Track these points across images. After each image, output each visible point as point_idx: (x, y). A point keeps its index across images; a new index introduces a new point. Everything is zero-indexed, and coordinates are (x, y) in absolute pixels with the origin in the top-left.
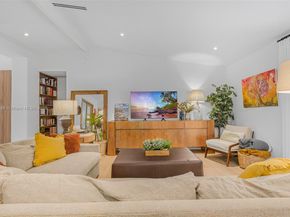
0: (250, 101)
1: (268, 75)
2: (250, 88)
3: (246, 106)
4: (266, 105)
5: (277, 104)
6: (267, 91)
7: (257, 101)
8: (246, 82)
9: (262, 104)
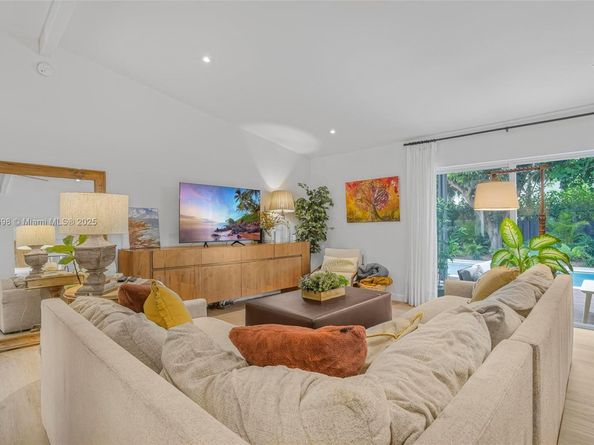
0: (359, 213)
1: (389, 183)
2: (359, 196)
3: (350, 220)
4: (384, 219)
5: (398, 219)
6: (384, 201)
7: (369, 214)
8: (353, 187)
9: (377, 217)
